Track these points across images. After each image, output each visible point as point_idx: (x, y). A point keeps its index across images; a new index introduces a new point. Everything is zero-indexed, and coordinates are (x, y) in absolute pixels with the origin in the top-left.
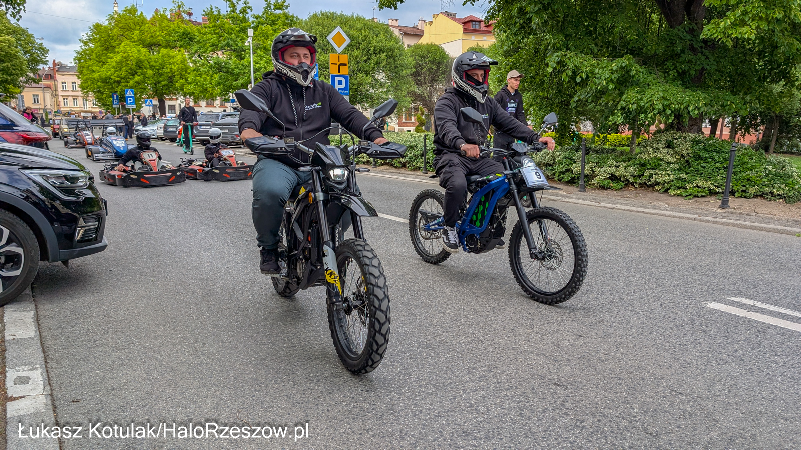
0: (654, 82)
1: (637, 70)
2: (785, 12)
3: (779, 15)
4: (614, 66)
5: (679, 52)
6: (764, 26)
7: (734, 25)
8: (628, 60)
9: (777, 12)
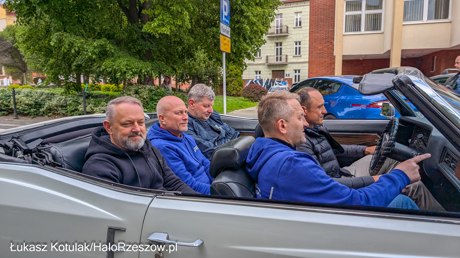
0: (122, 55)
1: (110, 47)
2: (182, 22)
3: (180, 23)
4: (95, 44)
5: (136, 39)
6: (174, 28)
7: (159, 26)
8: (104, 41)
9: (178, 21)
